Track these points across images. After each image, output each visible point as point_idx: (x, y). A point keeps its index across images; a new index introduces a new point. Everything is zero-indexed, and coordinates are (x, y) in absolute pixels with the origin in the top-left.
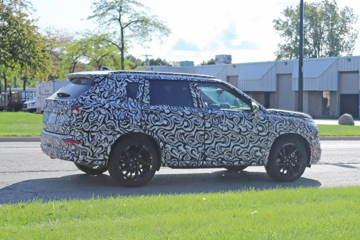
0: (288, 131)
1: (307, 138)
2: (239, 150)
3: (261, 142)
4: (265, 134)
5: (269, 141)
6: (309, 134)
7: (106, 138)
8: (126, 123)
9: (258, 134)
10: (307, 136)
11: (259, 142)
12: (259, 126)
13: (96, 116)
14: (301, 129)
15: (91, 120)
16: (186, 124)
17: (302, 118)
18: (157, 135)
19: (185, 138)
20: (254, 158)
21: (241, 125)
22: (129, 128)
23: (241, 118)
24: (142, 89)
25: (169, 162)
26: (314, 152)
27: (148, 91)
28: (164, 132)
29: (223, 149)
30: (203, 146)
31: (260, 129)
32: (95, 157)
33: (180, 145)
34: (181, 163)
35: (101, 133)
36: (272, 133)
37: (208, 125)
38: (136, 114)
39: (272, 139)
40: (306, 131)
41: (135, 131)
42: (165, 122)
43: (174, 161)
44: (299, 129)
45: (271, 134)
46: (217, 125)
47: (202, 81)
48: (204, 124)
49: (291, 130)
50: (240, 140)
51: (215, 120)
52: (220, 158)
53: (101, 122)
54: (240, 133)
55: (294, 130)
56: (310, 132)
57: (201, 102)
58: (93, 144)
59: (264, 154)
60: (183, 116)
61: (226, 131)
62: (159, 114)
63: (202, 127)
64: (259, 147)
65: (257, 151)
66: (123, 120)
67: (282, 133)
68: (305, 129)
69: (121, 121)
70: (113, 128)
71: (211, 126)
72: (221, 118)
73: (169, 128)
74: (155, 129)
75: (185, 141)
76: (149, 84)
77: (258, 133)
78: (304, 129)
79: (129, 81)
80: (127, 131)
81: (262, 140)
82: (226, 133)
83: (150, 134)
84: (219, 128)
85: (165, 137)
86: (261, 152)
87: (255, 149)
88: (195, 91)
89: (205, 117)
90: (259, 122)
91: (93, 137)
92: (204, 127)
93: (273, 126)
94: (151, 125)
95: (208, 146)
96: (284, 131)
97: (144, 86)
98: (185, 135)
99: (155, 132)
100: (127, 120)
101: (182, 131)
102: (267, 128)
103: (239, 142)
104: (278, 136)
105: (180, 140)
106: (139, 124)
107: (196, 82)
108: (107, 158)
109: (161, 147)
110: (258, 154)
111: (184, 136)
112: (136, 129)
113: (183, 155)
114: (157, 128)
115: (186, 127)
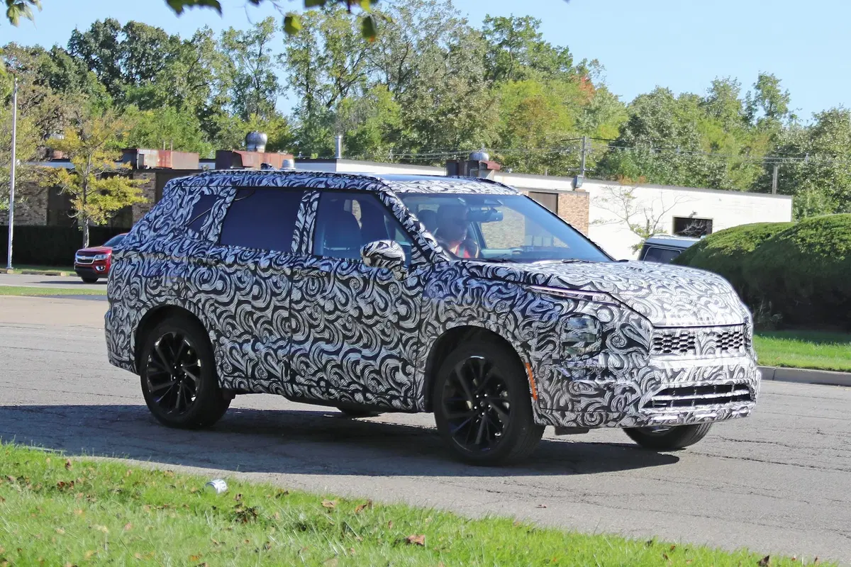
0: (465, 321)
1: (516, 345)
2: (357, 362)
3: (404, 346)
4: (413, 326)
5: (423, 344)
6: (522, 334)
7: (128, 316)
8: (155, 284)
9: (397, 325)
10: (514, 337)
11: (401, 346)
12: (401, 304)
13: (123, 267)
14: (498, 315)
15: (117, 275)
16: (256, 290)
17: (525, 287)
18: (204, 313)
19: (256, 323)
20: (392, 388)
21: (364, 298)
22: (159, 295)
23: (366, 281)
24: (216, 209)
25: (230, 379)
26: (540, 386)
27: (225, 214)
28: (216, 308)
29: (325, 357)
30: (288, 348)
31: (403, 310)
32: (119, 355)
33: (248, 341)
34: (253, 383)
35: (124, 303)
36: (428, 323)
37: (296, 295)
38: (177, 265)
39: (428, 341)
40: (513, 322)
41: (169, 302)
42: (219, 285)
43: (239, 376)
44: (493, 317)
45: (426, 328)
46: (314, 295)
47: (332, 187)
48: (289, 293)
49: (472, 318)
50: (360, 337)
51: (313, 284)
52: (322, 379)
53: (125, 281)
54: (359, 319)
55: (482, 319)
56: (524, 326)
57: (306, 239)
58: (114, 327)
59: (412, 380)
60: (254, 273)
61: (330, 313)
62: (215, 265)
63: (284, 299)
64: (400, 359)
65: (396, 369)
66: (152, 278)
67: (451, 325)
68: (511, 316)
69: (149, 279)
70: (137, 295)
71: (303, 298)
72: (326, 279)
73: (224, 298)
74: (199, 300)
75: (256, 333)
76: (232, 198)
77: (398, 322)
78: (507, 317)
79: (207, 192)
80: (157, 302)
81: (408, 340)
82: (332, 317)
83: (192, 310)
84: (318, 304)
85: (218, 318)
86: (405, 373)
87: (392, 363)
88: (306, 212)
89: (296, 276)
90: (402, 293)
91: (115, 310)
92: (288, 299)
93: (432, 303)
94: (194, 290)
95: (297, 347)
96: (457, 320)
97: (224, 202)
98: (255, 316)
99: (200, 306)
100: (158, 279)
101: (248, 308)
102: (418, 310)
103: (361, 344)
104: (442, 332)
105: (246, 328)
106: (176, 287)
107: (319, 190)
108: (133, 358)
109: (212, 341)
110: (400, 376)
111: (252, 319)
112: (170, 297)
113: (252, 364)
114: (203, 297)
115: (255, 298)
